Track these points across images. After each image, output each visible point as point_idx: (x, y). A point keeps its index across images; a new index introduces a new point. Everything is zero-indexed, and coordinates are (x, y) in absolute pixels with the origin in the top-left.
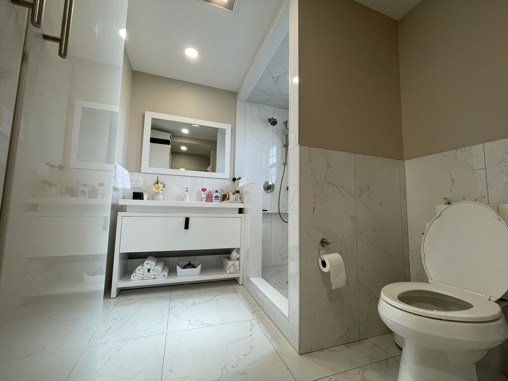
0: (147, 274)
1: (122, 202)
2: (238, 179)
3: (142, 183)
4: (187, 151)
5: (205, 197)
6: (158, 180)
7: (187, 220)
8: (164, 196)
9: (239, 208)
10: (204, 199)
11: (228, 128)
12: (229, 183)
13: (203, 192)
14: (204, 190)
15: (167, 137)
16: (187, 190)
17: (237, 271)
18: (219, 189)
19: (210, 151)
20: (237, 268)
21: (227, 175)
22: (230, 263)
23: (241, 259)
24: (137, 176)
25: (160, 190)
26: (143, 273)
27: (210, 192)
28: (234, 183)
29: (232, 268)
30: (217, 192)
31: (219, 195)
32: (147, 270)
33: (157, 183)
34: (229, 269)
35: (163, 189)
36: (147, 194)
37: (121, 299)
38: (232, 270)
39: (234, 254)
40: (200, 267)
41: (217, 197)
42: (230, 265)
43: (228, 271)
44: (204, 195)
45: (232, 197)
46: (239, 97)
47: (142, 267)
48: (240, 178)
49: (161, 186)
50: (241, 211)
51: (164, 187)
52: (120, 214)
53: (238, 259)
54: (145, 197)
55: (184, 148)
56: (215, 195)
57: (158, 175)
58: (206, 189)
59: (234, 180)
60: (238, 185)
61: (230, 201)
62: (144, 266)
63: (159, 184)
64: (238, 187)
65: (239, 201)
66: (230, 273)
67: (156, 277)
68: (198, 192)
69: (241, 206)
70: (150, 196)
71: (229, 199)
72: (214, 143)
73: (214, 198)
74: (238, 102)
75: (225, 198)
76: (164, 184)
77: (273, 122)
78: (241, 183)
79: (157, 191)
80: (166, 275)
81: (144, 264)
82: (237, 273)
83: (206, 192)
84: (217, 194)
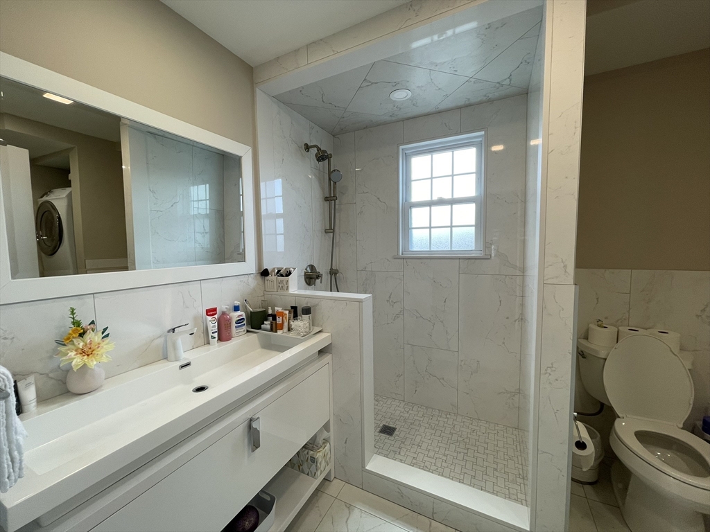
2: (282, 275)
5: (216, 328)
10: (213, 335)
11: (245, 153)
12: (254, 282)
13: (210, 318)
14: (211, 312)
17: (329, 461)
20: (329, 456)
22: (320, 456)
23: (331, 439)
27: (223, 313)
28: (266, 281)
29: (323, 463)
30: (236, 309)
31: (243, 316)
33: (81, 334)
41: (240, 321)
42: (320, 460)
44: (212, 326)
54: (29, 394)
56: (235, 315)
57: (72, 303)
59: (265, 273)
63: (90, 333)
73: (234, 325)
77: (322, 157)
83: (216, 316)
84: (239, 313)
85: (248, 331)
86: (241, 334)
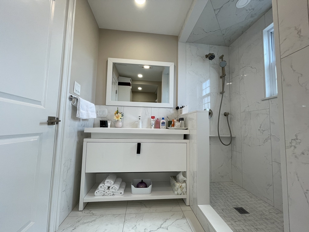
0: (107, 191)
1: (87, 130)
2: (181, 108)
3: (107, 113)
4: (142, 90)
5: (154, 123)
6: (118, 111)
7: (139, 145)
8: (123, 123)
9: (184, 134)
10: (153, 125)
11: (171, 65)
12: (172, 111)
13: (152, 119)
14: (153, 117)
15: (128, 80)
16: (140, 118)
17: (184, 193)
18: (165, 117)
19: (157, 89)
20: (184, 190)
21: (171, 104)
22: (178, 185)
23: (187, 182)
24: (103, 108)
25: (119, 119)
26: (104, 190)
27: (158, 119)
28: (177, 111)
29: (179, 190)
30: (163, 119)
31: (165, 121)
32: (107, 188)
33: (117, 113)
34: (176, 191)
35: (122, 117)
36: (110, 121)
37: (87, 211)
38: (179, 191)
39: (181, 177)
40: (150, 186)
41: (163, 123)
42: (177, 187)
43: (176, 192)
44: (153, 122)
45: (177, 124)
46: (180, 39)
47: (103, 185)
48: (183, 107)
49: (120, 115)
50: (186, 137)
51: (122, 116)
52: (85, 140)
53: (185, 181)
54: (109, 124)
55: (140, 89)
56: (162, 121)
57: (118, 107)
58: (154, 117)
59: (177, 108)
60: (181, 113)
61: (175, 127)
62: (105, 184)
63: (119, 113)
64: (181, 115)
65: (183, 128)
66: (178, 194)
67: (114, 194)
68: (149, 119)
69: (186, 132)
70: (113, 123)
71: (174, 125)
72: (160, 83)
73: (161, 124)
74: (179, 43)
75: (170, 124)
76: (122, 114)
77: (211, 57)
78: (184, 111)
79: (117, 119)
80: (123, 193)
81: (105, 183)
82: (184, 194)
83: (154, 119)
84: (163, 120)
85: (167, 128)
86: (163, 128)
